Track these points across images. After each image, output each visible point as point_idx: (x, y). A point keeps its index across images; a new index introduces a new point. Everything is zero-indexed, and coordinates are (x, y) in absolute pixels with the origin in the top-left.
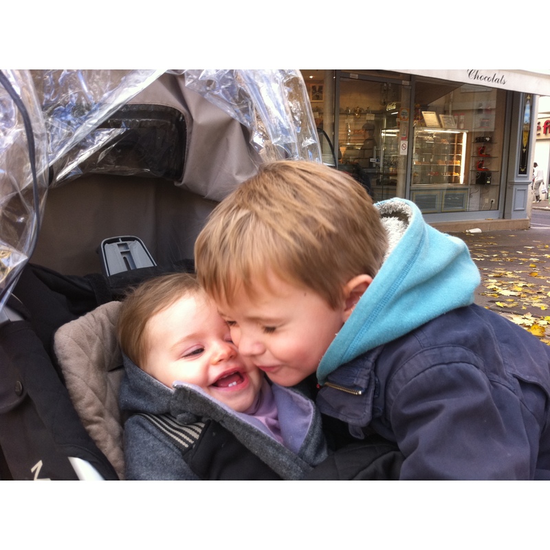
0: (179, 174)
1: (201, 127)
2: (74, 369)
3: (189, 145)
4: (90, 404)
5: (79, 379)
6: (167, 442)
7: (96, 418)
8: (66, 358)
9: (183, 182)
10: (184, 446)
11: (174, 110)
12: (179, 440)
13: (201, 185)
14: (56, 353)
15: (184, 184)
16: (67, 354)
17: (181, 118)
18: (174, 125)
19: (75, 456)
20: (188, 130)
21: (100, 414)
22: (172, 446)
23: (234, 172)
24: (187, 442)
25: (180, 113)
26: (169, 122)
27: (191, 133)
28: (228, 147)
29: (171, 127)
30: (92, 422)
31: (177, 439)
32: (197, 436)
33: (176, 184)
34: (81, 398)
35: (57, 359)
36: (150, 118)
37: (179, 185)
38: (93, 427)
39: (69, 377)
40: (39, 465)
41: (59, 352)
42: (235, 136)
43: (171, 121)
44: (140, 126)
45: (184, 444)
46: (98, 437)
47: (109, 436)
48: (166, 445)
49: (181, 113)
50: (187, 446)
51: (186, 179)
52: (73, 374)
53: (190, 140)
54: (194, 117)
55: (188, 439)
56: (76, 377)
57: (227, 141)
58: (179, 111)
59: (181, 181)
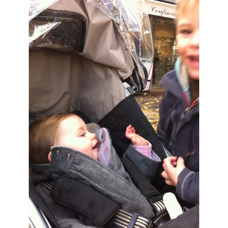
0: (82, 48)
1: (93, 25)
11: (81, 15)
13: (92, 55)
17: (84, 19)
18: (80, 23)
25: (84, 17)
26: (78, 21)
27: (88, 28)
28: (106, 36)
36: (69, 18)
37: (82, 54)
42: (110, 30)
51: (85, 51)
53: (88, 31)
54: (90, 20)
57: (106, 33)
58: (83, 16)
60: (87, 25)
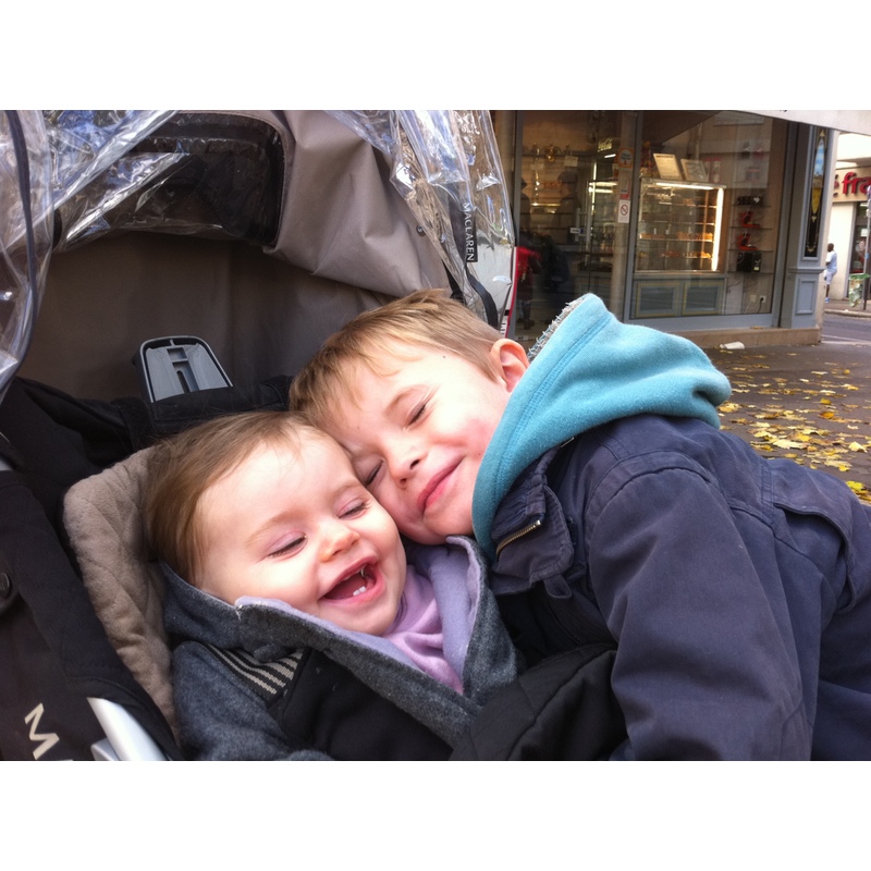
0: (271, 233)
1: (308, 154)
2: (97, 556)
3: (288, 185)
4: (123, 613)
5: (106, 572)
6: (240, 686)
7: (133, 636)
8: (84, 537)
9: (277, 248)
10: (269, 692)
11: (264, 125)
12: (260, 683)
13: (307, 254)
14: (66, 527)
15: (280, 251)
16: (85, 530)
17: (276, 139)
18: (263, 151)
19: (99, 696)
20: (286, 160)
21: (139, 630)
22: (249, 692)
23: (363, 231)
24: (273, 685)
26: (256, 146)
27: (291, 164)
28: (352, 190)
29: (260, 152)
30: (125, 643)
31: (256, 680)
32: (289, 675)
33: (266, 250)
34: (108, 604)
35: (69, 538)
36: (224, 137)
37: (271, 251)
38: (128, 652)
39: (88, 568)
40: (39, 711)
41: (72, 526)
42: (366, 171)
43: (259, 144)
44: (207, 151)
45: (269, 688)
46: (136, 667)
47: (155, 666)
48: (240, 691)
49: (275, 131)
50: (274, 691)
51: (282, 242)
52: (96, 564)
53: (289, 177)
54: (297, 138)
55: (275, 680)
56: (101, 569)
57: (352, 179)
58: (273, 128)
59: (274, 246)
60: (285, 156)
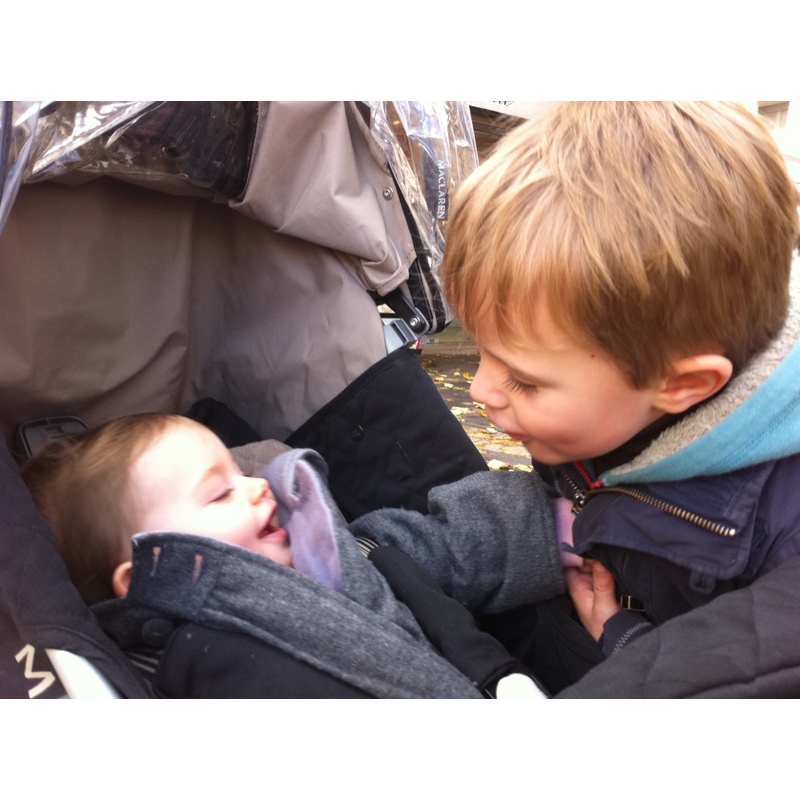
0: (239, 185)
1: (283, 109)
3: (260, 138)
9: (245, 201)
13: (274, 209)
15: (247, 204)
20: (260, 114)
23: (333, 193)
27: (265, 118)
28: (322, 150)
33: (232, 204)
37: (238, 205)
42: (337, 134)
51: (251, 194)
53: (262, 130)
57: (323, 138)
59: (241, 200)
60: (259, 110)
